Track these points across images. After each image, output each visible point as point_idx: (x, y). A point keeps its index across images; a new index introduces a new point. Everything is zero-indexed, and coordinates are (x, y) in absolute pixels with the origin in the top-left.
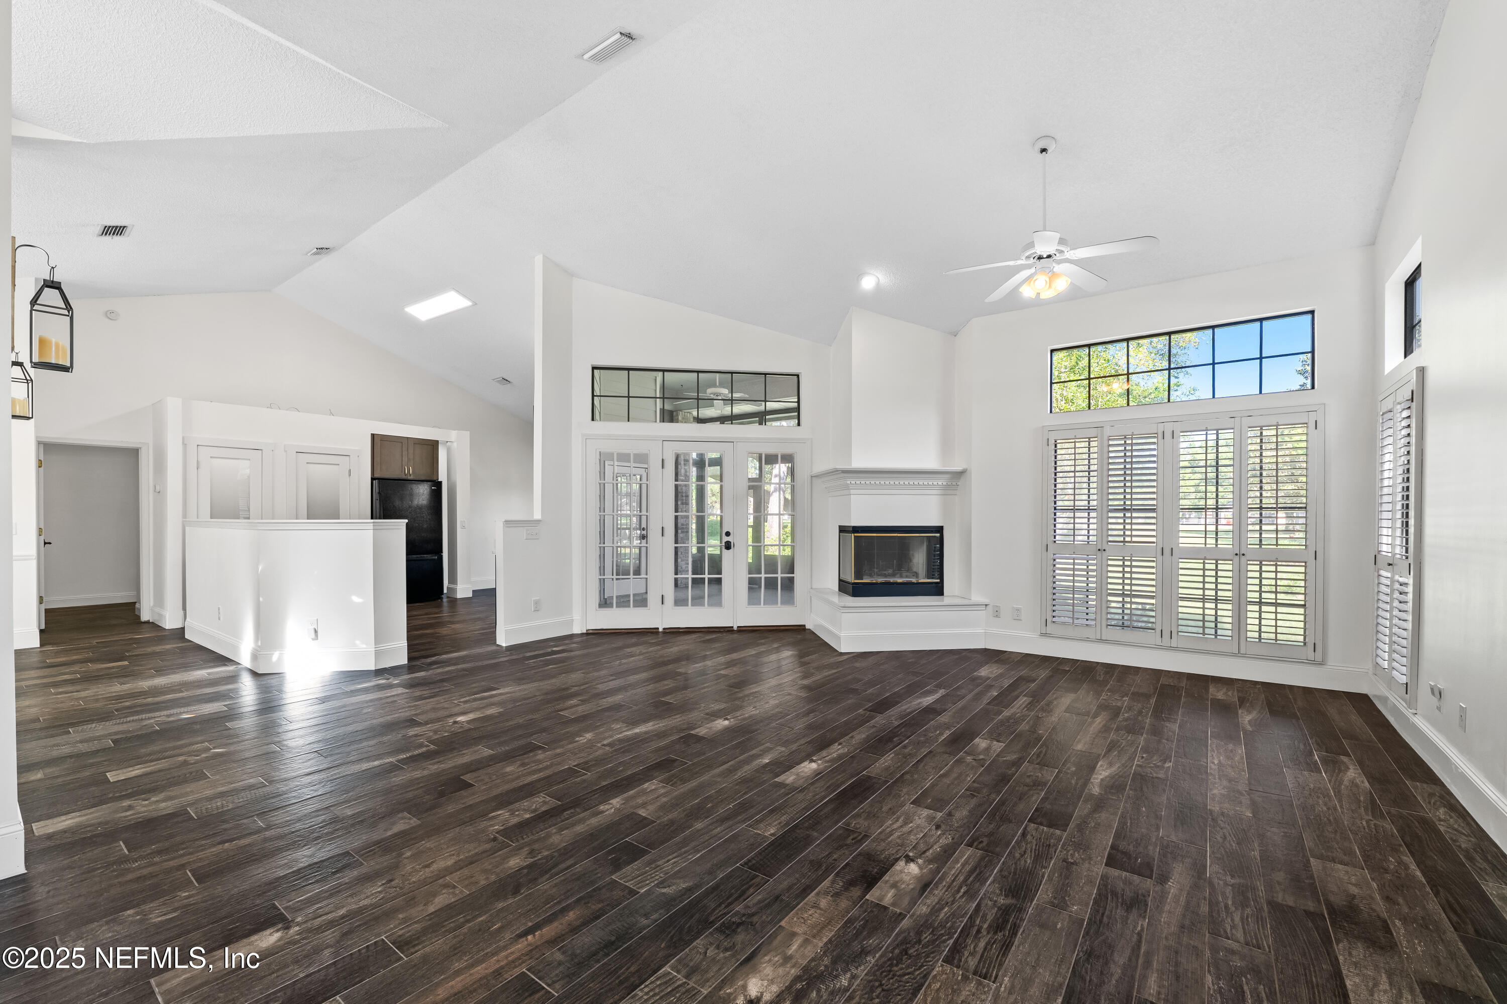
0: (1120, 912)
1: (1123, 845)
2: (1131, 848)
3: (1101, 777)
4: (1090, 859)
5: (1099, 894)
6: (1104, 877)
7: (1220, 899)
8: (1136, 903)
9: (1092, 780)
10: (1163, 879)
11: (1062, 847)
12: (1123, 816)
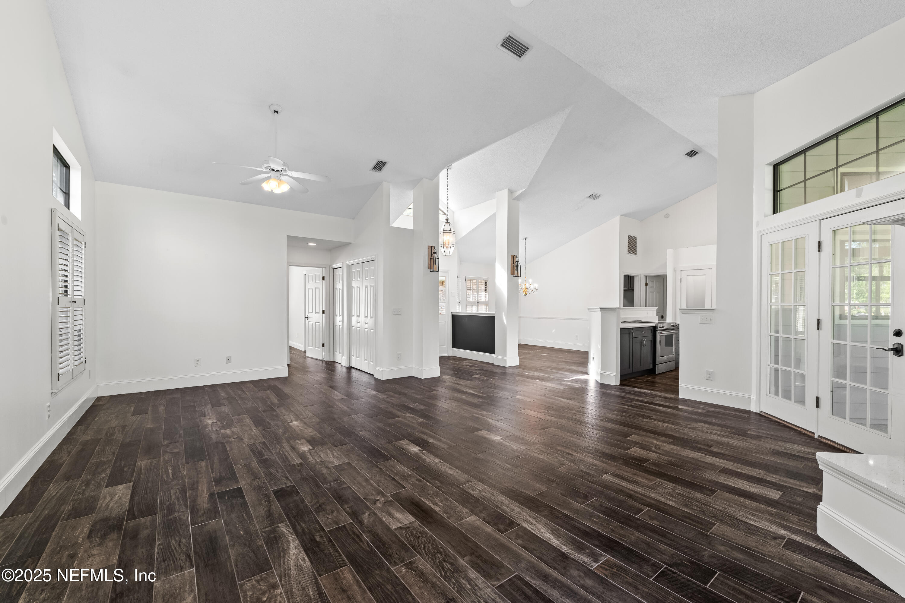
0: (224, 474)
1: (239, 500)
2: (234, 501)
3: (292, 545)
4: (249, 485)
5: (235, 475)
6: (237, 481)
7: (181, 502)
8: (218, 481)
9: (295, 536)
10: (212, 495)
11: (265, 483)
12: (250, 517)
